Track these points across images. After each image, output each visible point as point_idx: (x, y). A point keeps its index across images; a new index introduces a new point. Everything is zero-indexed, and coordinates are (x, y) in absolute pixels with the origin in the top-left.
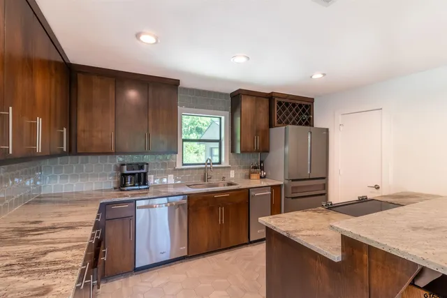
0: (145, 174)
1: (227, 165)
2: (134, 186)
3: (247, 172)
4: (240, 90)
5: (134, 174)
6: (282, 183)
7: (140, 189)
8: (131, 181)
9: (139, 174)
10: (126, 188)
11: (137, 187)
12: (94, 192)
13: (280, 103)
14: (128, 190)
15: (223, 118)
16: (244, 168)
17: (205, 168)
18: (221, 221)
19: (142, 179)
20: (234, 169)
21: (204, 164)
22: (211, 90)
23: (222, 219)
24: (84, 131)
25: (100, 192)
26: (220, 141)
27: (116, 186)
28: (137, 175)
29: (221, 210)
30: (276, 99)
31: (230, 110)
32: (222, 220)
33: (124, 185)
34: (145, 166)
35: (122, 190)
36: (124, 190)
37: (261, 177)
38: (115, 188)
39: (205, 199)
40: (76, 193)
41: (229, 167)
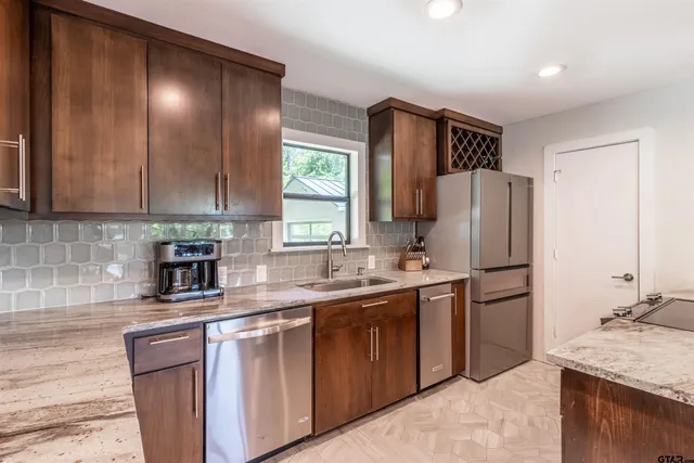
0: (213, 264)
1: (364, 245)
2: (190, 290)
3: (395, 257)
4: (390, 99)
5: (188, 265)
6: (467, 276)
7: (204, 297)
8: (183, 281)
9: (200, 264)
10: (173, 297)
11: (198, 293)
12: (92, 310)
13: (455, 131)
14: (178, 301)
15: (354, 155)
16: (391, 250)
17: (326, 251)
18: (375, 356)
19: (205, 276)
20: (374, 252)
21: (326, 243)
22: (334, 98)
23: (375, 351)
24: (71, 159)
25: (109, 308)
26: (348, 199)
27: (145, 292)
28: (195, 266)
29: (374, 333)
30: (451, 123)
31: (367, 139)
32: (375, 353)
33: (169, 290)
34: (215, 245)
35: (163, 301)
36: (169, 301)
37: (424, 268)
38: (144, 298)
39: (344, 312)
40: (48, 311)
41: (367, 249)
